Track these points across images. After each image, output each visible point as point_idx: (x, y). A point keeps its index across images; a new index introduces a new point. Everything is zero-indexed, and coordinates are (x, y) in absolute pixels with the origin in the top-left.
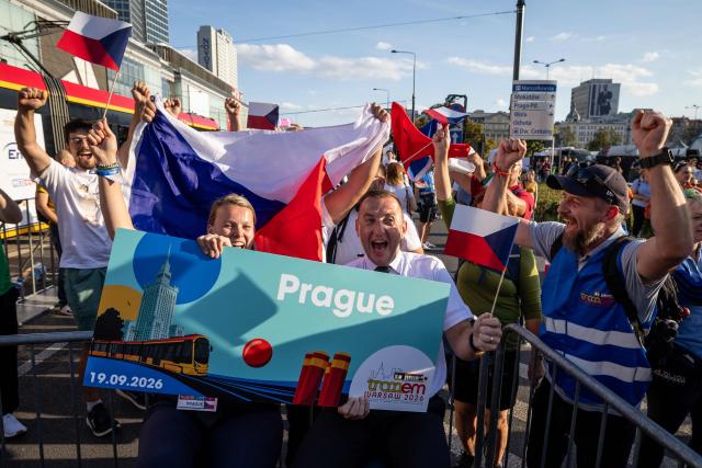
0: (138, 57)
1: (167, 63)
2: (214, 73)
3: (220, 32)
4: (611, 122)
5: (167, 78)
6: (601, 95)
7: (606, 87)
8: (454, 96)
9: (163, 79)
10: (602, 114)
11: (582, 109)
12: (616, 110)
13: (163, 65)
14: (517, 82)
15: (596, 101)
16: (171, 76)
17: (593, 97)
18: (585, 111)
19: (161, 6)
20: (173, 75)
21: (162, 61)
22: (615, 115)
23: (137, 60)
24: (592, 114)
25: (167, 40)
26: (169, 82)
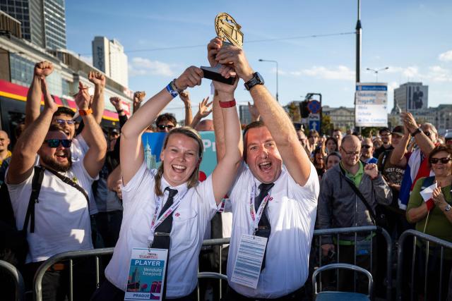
0: (31, 56)
1: (66, 66)
2: (107, 74)
3: (113, 42)
4: (423, 114)
5: (66, 78)
6: (415, 94)
7: (418, 88)
8: (312, 95)
9: (63, 79)
10: (417, 108)
11: (403, 104)
12: (427, 105)
13: (63, 68)
14: (358, 84)
15: (412, 98)
16: (70, 78)
17: (410, 96)
18: (405, 106)
19: (59, 19)
20: (72, 76)
21: (62, 64)
22: (426, 108)
23: (29, 58)
24: (410, 108)
25: (64, 47)
26: (68, 82)
